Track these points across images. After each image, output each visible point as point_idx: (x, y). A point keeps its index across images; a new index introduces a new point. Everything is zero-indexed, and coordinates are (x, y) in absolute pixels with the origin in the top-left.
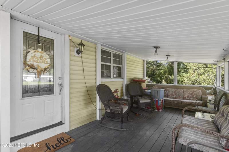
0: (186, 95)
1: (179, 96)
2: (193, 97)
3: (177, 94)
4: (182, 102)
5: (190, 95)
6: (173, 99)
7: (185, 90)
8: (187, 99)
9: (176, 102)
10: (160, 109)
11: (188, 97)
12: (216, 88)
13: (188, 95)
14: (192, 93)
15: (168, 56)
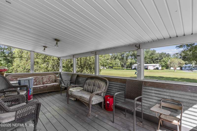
0: (45, 80)
1: (40, 82)
2: (49, 81)
3: (37, 81)
4: (46, 86)
5: (48, 80)
6: (34, 86)
7: (43, 76)
8: (46, 84)
9: (42, 88)
10: (31, 99)
11: (46, 81)
12: (60, 73)
13: (46, 80)
14: (48, 78)
15: (45, 47)
